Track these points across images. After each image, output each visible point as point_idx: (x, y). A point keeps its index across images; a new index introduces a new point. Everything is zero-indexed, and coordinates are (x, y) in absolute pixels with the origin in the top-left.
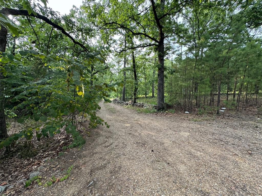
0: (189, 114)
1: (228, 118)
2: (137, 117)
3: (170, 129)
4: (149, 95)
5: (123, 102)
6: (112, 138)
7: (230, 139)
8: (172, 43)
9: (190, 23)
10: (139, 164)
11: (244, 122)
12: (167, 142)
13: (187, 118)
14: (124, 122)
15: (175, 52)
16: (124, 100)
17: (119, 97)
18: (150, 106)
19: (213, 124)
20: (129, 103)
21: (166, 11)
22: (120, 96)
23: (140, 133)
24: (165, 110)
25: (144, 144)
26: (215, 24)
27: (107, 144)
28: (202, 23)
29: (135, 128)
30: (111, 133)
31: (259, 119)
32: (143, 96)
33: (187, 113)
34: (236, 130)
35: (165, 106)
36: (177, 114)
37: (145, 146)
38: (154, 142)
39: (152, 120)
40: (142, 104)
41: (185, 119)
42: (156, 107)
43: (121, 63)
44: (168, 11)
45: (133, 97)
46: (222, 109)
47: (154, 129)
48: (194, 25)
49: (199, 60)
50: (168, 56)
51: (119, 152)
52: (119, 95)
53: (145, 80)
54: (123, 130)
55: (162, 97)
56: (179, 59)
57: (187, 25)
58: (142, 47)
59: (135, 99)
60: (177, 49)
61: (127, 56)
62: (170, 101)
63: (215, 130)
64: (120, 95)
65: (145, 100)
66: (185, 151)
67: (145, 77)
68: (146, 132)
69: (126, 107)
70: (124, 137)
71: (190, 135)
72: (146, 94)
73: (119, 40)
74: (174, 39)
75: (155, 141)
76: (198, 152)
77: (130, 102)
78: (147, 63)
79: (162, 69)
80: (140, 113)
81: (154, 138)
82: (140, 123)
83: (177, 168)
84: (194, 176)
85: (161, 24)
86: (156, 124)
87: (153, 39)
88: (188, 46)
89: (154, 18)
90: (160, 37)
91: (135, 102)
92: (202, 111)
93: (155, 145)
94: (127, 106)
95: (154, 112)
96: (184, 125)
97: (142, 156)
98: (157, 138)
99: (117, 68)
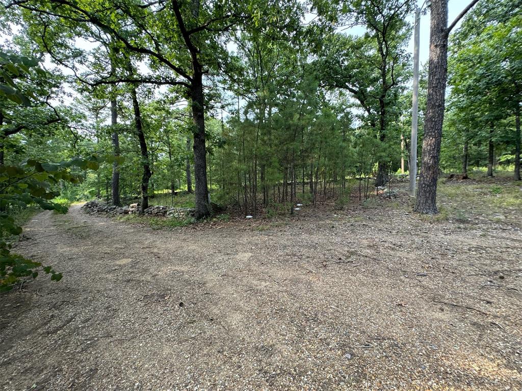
0: (252, 220)
1: (304, 218)
2: (149, 238)
3: (220, 252)
4: (180, 189)
5: (115, 208)
6: (73, 303)
7: (304, 251)
8: (221, 88)
9: (249, 59)
10: (147, 343)
11: (321, 222)
12: (212, 278)
13: (248, 228)
14: (113, 256)
15: (227, 105)
16: (117, 203)
17: (105, 197)
18: (181, 211)
19: (285, 231)
20: (131, 209)
21: (201, 21)
22: (105, 194)
23: (156, 272)
24: (212, 217)
25: (163, 296)
26: (284, 71)
27: (54, 324)
28: (266, 63)
29: (144, 264)
30: (70, 291)
31: (335, 215)
32: (166, 191)
33: (250, 218)
34: (312, 236)
35: (211, 209)
36: (233, 221)
37: (166, 298)
38: (186, 286)
39: (184, 240)
40: (163, 208)
41: (245, 230)
42: (193, 212)
43: (105, 112)
44: (205, 23)
45: (141, 195)
46: (298, 207)
47: (187, 258)
48: (255, 65)
49: (265, 127)
50: (213, 112)
51: (93, 333)
52: (103, 192)
53: (170, 156)
54: (110, 276)
55: (204, 193)
56: (234, 121)
57: (244, 61)
58: (155, 82)
59: (146, 199)
60: (230, 101)
61: (119, 98)
62: (220, 198)
63: (288, 240)
64: (107, 191)
65: (170, 200)
66: (243, 286)
67: (170, 150)
68: (169, 267)
69: (121, 221)
70: (111, 293)
71: (252, 256)
72: (173, 188)
73: (94, 54)
74: (224, 82)
75: (187, 282)
76: (263, 283)
77: (133, 207)
78: (173, 122)
79: (200, 134)
80: (157, 229)
81: (186, 276)
82: (156, 250)
83: (227, 322)
84: (253, 326)
85: (193, 43)
86: (193, 247)
87: (179, 71)
88: (248, 99)
89: (177, 25)
90: (194, 71)
91: (145, 206)
92: (271, 211)
93: (187, 292)
94: (126, 216)
95: (191, 223)
96: (245, 239)
97: (155, 324)
98: (193, 276)
99: (91, 124)
